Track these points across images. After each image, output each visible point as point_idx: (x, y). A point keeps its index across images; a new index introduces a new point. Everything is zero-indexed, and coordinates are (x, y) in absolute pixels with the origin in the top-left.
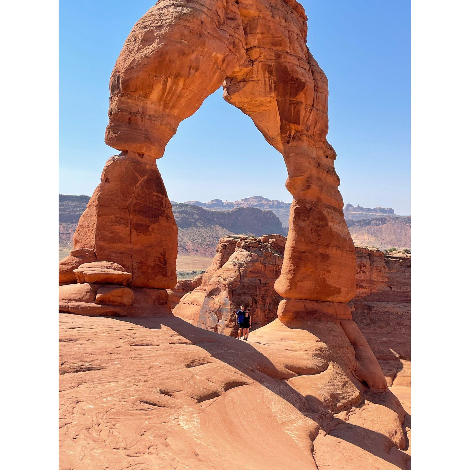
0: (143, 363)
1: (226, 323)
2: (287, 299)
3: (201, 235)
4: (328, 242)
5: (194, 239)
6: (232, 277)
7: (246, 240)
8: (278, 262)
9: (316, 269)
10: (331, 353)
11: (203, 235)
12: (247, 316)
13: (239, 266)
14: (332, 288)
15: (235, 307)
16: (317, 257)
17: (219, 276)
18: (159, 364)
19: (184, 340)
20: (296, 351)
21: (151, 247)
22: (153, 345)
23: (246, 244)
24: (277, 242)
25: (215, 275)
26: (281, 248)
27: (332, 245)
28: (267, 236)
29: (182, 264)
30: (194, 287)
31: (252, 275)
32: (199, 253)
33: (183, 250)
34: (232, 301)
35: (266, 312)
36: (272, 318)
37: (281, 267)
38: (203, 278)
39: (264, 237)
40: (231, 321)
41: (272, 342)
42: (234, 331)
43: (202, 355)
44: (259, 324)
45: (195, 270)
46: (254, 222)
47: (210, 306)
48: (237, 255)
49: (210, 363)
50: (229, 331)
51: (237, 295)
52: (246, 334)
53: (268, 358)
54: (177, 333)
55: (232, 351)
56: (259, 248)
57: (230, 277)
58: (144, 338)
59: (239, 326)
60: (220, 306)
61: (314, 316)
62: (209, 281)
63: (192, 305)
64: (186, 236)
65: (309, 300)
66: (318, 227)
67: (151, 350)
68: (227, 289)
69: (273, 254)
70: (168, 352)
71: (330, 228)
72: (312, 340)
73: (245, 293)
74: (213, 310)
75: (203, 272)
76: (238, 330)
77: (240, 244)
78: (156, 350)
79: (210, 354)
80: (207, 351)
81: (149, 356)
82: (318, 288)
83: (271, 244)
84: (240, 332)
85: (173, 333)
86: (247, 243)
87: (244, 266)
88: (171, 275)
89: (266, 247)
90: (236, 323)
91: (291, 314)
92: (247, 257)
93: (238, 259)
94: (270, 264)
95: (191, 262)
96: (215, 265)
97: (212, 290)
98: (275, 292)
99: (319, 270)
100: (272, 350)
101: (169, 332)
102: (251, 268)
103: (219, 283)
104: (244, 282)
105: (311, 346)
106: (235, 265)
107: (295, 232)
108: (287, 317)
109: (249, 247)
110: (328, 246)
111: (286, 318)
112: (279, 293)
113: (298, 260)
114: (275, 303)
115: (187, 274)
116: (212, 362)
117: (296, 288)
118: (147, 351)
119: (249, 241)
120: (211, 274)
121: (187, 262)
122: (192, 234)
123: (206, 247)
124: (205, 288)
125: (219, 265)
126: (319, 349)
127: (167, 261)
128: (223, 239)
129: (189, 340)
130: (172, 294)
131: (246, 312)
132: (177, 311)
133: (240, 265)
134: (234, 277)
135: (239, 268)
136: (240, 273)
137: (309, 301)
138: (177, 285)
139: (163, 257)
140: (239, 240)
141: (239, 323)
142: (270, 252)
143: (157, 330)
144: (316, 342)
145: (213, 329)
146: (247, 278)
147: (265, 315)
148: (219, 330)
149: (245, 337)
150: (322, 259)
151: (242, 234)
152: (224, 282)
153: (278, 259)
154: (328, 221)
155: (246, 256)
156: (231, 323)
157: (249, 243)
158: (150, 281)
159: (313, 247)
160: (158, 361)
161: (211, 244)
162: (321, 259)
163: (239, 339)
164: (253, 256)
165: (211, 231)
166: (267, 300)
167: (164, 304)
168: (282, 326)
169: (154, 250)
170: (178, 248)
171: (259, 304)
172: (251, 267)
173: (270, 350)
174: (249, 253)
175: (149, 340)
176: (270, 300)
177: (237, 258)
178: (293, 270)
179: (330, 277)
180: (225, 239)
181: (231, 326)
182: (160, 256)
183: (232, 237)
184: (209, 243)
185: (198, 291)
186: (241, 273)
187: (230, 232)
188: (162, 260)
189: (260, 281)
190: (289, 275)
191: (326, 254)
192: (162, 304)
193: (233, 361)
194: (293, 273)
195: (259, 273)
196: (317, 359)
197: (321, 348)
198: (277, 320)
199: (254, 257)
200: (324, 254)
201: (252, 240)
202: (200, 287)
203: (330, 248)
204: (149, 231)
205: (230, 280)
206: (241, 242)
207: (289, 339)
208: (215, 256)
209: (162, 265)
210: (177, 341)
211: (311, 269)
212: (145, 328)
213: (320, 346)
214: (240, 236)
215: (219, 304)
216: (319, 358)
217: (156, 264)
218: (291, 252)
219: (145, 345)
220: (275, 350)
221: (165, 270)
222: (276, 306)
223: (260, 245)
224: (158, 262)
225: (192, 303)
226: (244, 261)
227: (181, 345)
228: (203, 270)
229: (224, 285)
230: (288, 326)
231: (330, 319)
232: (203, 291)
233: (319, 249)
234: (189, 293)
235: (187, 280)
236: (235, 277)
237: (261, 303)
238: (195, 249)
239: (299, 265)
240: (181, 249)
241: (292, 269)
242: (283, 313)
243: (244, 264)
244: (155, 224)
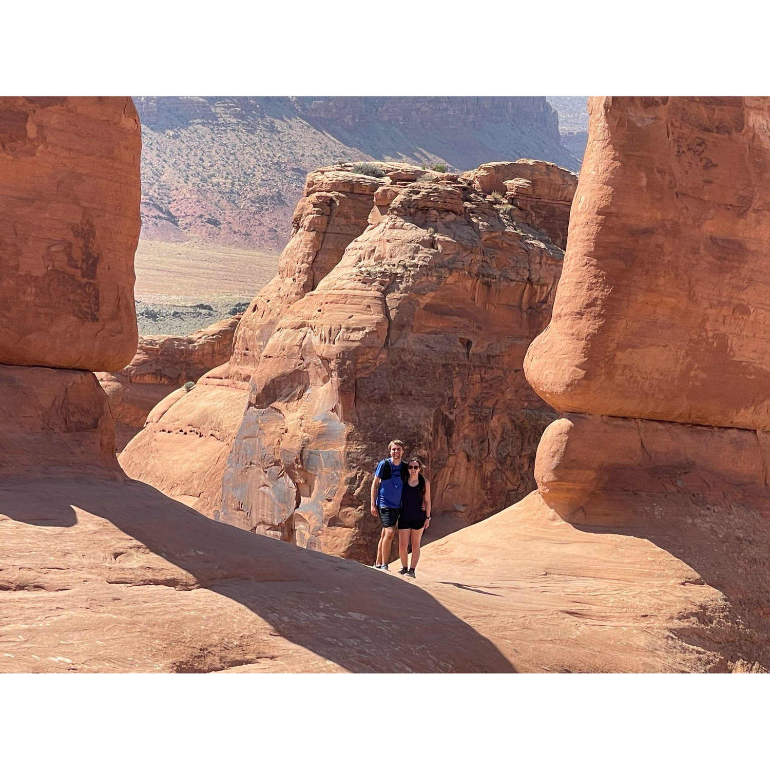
0: (7, 655)
1: (330, 507)
2: (572, 415)
3: (232, 157)
4: (741, 192)
5: (205, 175)
6: (354, 330)
7: (415, 181)
8: (540, 272)
9: (692, 298)
10: (741, 626)
11: (240, 158)
12: (414, 481)
13: (382, 284)
14: (753, 377)
15: (365, 446)
16: (695, 251)
17: (302, 325)
18: (69, 661)
19: (164, 571)
20: (604, 618)
21: (33, 201)
22: (43, 588)
23: (414, 197)
24: (537, 192)
25: (287, 320)
26: (553, 216)
27: (757, 203)
28: (496, 167)
29: (154, 272)
30: (202, 367)
31: (433, 324)
32: (223, 232)
33: (161, 218)
34: (354, 422)
35: (489, 468)
36: (510, 491)
37: (552, 294)
38: (239, 333)
39: (485, 169)
40: (349, 500)
41: (514, 584)
42: (361, 542)
43: (236, 630)
44: (460, 515)
45: (206, 299)
46: (446, 110)
47: (265, 441)
48: (374, 241)
49: (269, 661)
50: (339, 541)
51: (375, 401)
52: (410, 551)
53: (494, 642)
54: (139, 543)
55: (356, 616)
56: (467, 213)
57: (348, 329)
58: (9, 561)
59: (385, 518)
60: (308, 441)
61: (679, 484)
62: (261, 344)
63: (193, 437)
64: (171, 162)
65: (661, 422)
66: (707, 130)
67: (39, 605)
68: (335, 377)
69: (522, 239)
70: (105, 614)
71: (751, 135)
72: (667, 576)
73: (406, 395)
74: (277, 457)
75: (238, 309)
76: (377, 535)
77: (387, 196)
78: (55, 605)
79: (268, 626)
80: (255, 615)
81: (29, 630)
82: (696, 377)
83: (512, 201)
84: (386, 543)
85: (124, 541)
86: (418, 193)
87: (402, 287)
88: (115, 317)
89: (493, 209)
90: (372, 508)
91: (590, 474)
92: (416, 250)
93: (380, 259)
94: (506, 278)
95: (193, 267)
96: (289, 280)
97: (273, 380)
98: (526, 389)
99: (706, 304)
100: (509, 613)
101: (107, 537)
102: (432, 294)
103: (304, 350)
104: (403, 350)
105: (665, 598)
106: (367, 280)
107: (615, 149)
108: (571, 485)
109: (425, 210)
110: (741, 209)
111: (569, 490)
112: (545, 393)
113: (620, 264)
114: (522, 433)
115: (176, 313)
116: (276, 654)
117: (610, 375)
118: (22, 608)
119: (427, 185)
120: (270, 317)
121: (175, 268)
122: (196, 155)
123: (253, 209)
124: (247, 369)
125: (304, 278)
126: (695, 609)
127: (95, 262)
128: (320, 177)
129: (184, 572)
130: (116, 392)
131: (411, 467)
132: (137, 458)
133: (389, 282)
134: (363, 329)
135: (385, 293)
136: (386, 312)
137: (660, 426)
138: (136, 356)
139: (81, 243)
140: (387, 180)
141: (382, 506)
142: (510, 229)
143: (58, 529)
144: (683, 584)
145: (279, 533)
146: (415, 335)
147: (484, 480)
148: (302, 535)
149: (405, 562)
150: (719, 259)
151: (397, 157)
152: (323, 349)
153: (541, 258)
154: (746, 110)
155: (413, 245)
156: (349, 509)
157: (423, 192)
158: (32, 337)
159: (685, 211)
160: (63, 649)
161: (272, 197)
162: (712, 259)
163: (383, 570)
164: (439, 247)
165: (274, 144)
166: (494, 423)
167: (87, 428)
168: (554, 520)
169: (47, 215)
170: (143, 209)
171: (461, 435)
172: (432, 290)
173: (503, 613)
174: (424, 233)
175: (30, 569)
176: (506, 419)
177: (376, 254)
178: (599, 302)
179: (744, 333)
180: (330, 174)
181: (350, 520)
182: (70, 237)
183: (359, 170)
184: (263, 192)
185: (219, 381)
186: (393, 314)
187: (348, 150)
188: (77, 254)
189: (468, 344)
190: (584, 321)
191: (734, 242)
192: (81, 428)
193: (359, 652)
194: (600, 316)
195: (461, 313)
196: (685, 650)
197: (703, 607)
198: (534, 499)
199: (444, 248)
200: (728, 241)
201: (437, 180)
202: (226, 365)
203: (751, 216)
204: (24, 136)
205: (348, 340)
206: (395, 188)
207: (577, 573)
208: (288, 246)
209: (78, 273)
210: (139, 572)
211: (674, 301)
212: (11, 523)
213: (700, 600)
214: (388, 164)
215: (300, 433)
216: (691, 647)
217: (55, 270)
218: (595, 229)
219: (13, 586)
220: (520, 615)
221: (89, 294)
222: (526, 443)
223: (470, 200)
224: (61, 261)
225: (196, 429)
226: (404, 267)
227: (152, 588)
228: (237, 298)
229: (323, 359)
230: (575, 521)
231: (740, 496)
232: (240, 383)
233: (706, 220)
234: (183, 388)
235: (176, 339)
236: (367, 331)
237: (466, 431)
238: (207, 217)
239: (626, 282)
240: (151, 214)
241: (596, 299)
242: (557, 469)
243: (402, 277)
244: (49, 108)
